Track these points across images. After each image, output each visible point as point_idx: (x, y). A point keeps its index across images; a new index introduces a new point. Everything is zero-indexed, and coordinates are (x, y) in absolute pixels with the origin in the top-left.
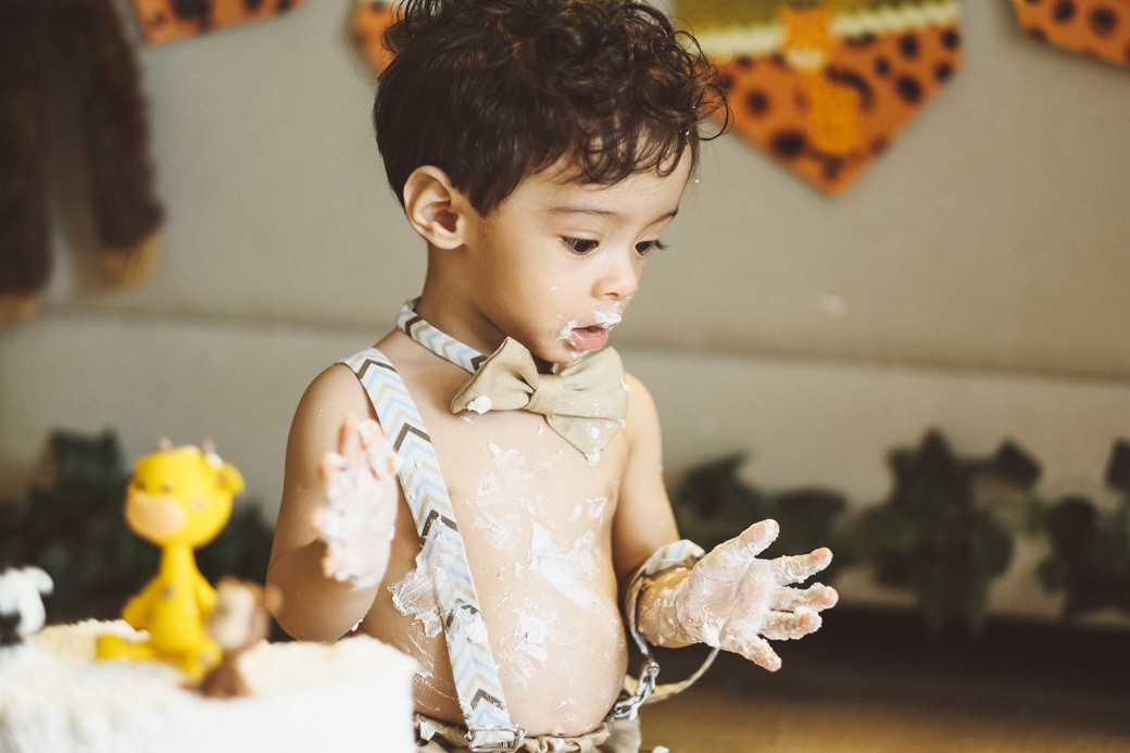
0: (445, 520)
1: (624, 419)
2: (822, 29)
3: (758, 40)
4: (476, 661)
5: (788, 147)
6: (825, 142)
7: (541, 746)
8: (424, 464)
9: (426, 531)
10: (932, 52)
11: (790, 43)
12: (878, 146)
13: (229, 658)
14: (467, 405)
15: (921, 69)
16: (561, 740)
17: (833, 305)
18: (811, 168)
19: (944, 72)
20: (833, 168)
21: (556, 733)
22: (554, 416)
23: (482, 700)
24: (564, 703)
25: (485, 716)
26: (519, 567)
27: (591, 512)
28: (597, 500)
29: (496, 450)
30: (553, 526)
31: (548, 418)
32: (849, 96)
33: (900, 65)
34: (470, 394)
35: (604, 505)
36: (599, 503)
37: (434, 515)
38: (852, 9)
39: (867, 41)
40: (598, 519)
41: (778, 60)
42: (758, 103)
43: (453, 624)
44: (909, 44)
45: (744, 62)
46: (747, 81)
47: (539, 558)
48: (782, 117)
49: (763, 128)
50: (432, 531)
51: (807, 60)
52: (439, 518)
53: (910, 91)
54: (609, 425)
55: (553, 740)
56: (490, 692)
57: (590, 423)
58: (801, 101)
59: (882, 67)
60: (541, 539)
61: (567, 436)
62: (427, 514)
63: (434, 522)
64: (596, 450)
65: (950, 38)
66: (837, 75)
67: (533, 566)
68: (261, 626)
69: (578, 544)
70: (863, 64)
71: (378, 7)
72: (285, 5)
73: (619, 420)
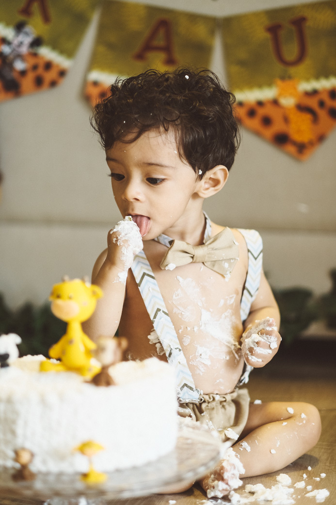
0: (163, 312)
2: (295, 89)
3: (266, 94)
4: (182, 372)
5: (281, 140)
6: (297, 137)
7: (210, 398)
8: (153, 289)
9: (155, 317)
11: (280, 95)
12: (321, 138)
13: (104, 369)
16: (218, 396)
17: (303, 208)
18: (291, 149)
20: (301, 148)
21: (216, 392)
22: (207, 262)
23: (185, 387)
24: (218, 381)
25: (186, 394)
26: (196, 329)
27: (228, 302)
28: (231, 296)
29: (180, 279)
30: (211, 310)
31: (205, 263)
32: (307, 117)
33: (329, 103)
35: (234, 297)
36: (232, 298)
37: (159, 310)
38: (307, 80)
39: (315, 92)
40: (233, 304)
41: (275, 102)
42: (267, 121)
43: (172, 356)
44: (333, 94)
45: (260, 104)
46: (261, 112)
47: (205, 324)
48: (278, 126)
49: (269, 132)
50: (158, 317)
51: (288, 102)
52: (161, 311)
54: (232, 261)
55: (215, 396)
56: (189, 384)
57: (223, 261)
58: (286, 120)
59: (322, 104)
60: (206, 316)
61: (214, 269)
62: (155, 310)
63: (159, 313)
64: (228, 273)
66: (301, 108)
67: (202, 328)
68: (119, 355)
69: (223, 316)
70: (313, 103)
71: (95, 84)
72: (53, 84)
73: (237, 258)
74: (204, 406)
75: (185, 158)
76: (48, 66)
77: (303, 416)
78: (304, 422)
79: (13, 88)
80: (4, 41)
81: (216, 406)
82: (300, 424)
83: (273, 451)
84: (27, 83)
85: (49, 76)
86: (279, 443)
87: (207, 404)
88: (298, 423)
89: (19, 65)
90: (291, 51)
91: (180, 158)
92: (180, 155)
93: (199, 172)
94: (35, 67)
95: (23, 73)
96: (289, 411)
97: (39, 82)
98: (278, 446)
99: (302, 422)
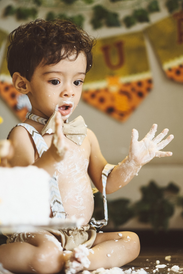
1: (86, 134)
3: (101, 85)
4: (54, 192)
5: (110, 111)
6: (120, 109)
10: (145, 85)
11: (109, 85)
12: (133, 109)
14: (46, 132)
15: (143, 89)
19: (149, 90)
20: (122, 115)
22: (68, 135)
23: (56, 203)
31: (66, 135)
33: (138, 89)
34: (47, 129)
38: (124, 75)
39: (128, 84)
41: (106, 90)
42: (102, 100)
44: (140, 84)
45: (98, 91)
46: (99, 95)
48: (108, 103)
49: (104, 106)
51: (114, 89)
53: (141, 95)
54: (83, 136)
56: (58, 200)
57: (77, 136)
58: (113, 99)
59: (133, 90)
61: (72, 140)
64: (80, 142)
65: (150, 81)
66: (123, 92)
70: (128, 89)
71: (2, 83)
73: (85, 134)
74: (70, 232)
77: (128, 237)
78: (129, 241)
81: (77, 233)
82: (126, 242)
83: (109, 255)
86: (113, 251)
87: (72, 232)
88: (125, 241)
90: (115, 60)
96: (120, 235)
98: (112, 253)
99: (128, 241)
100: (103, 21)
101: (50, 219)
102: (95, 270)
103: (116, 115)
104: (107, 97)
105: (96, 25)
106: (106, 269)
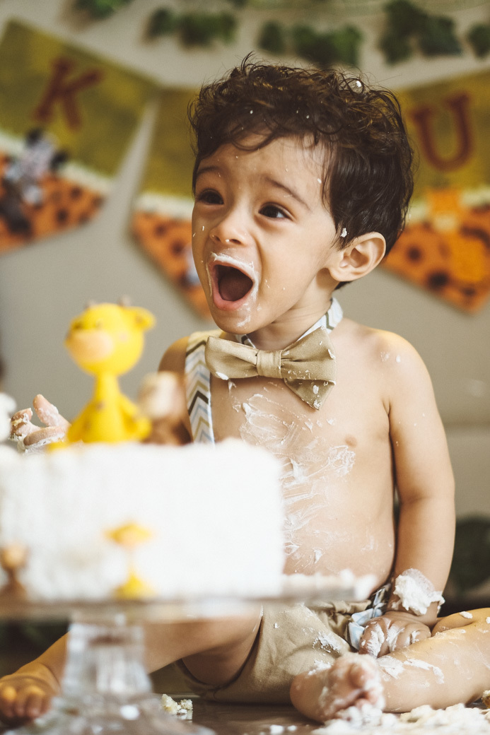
2: (455, 202)
5: (437, 282)
6: (462, 276)
11: (434, 213)
20: (470, 292)
32: (476, 245)
38: (474, 185)
39: (486, 208)
41: (426, 226)
42: (415, 255)
46: (406, 240)
48: (432, 261)
49: (419, 272)
51: (447, 223)
54: (325, 384)
58: (444, 250)
66: (469, 231)
70: (485, 223)
71: (149, 215)
72: (84, 219)
75: (329, 201)
76: (76, 192)
79: (22, 229)
80: (8, 160)
82: (484, 632)
84: (44, 221)
85: (77, 208)
88: (480, 630)
89: (32, 195)
90: (448, 146)
91: (322, 197)
92: (323, 192)
93: (342, 232)
94: (55, 197)
95: (38, 207)
96: (466, 616)
97: (62, 218)
99: (488, 629)
100: (413, 41)
101: (285, 577)
102: (409, 712)
103: (454, 295)
104: (428, 244)
105: (394, 52)
106: (436, 708)
